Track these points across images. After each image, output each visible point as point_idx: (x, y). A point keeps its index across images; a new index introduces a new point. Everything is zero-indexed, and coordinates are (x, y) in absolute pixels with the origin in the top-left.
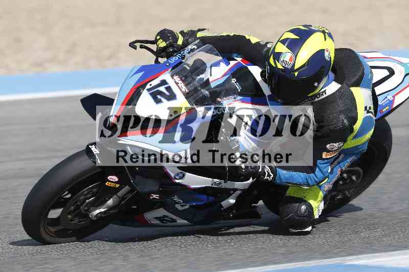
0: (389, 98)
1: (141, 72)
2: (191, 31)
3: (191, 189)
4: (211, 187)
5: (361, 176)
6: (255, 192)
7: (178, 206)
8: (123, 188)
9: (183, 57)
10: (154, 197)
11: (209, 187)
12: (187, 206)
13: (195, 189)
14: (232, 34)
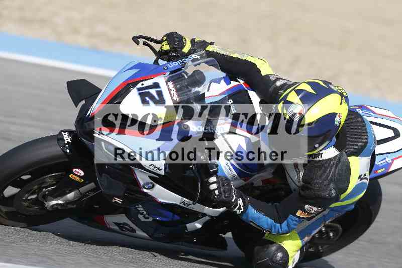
1: (136, 69)
3: (157, 202)
4: (179, 206)
5: (340, 234)
6: (226, 223)
7: (140, 217)
8: (87, 184)
9: (184, 65)
10: (117, 201)
11: (177, 205)
12: (150, 219)
13: (161, 204)
14: (244, 59)
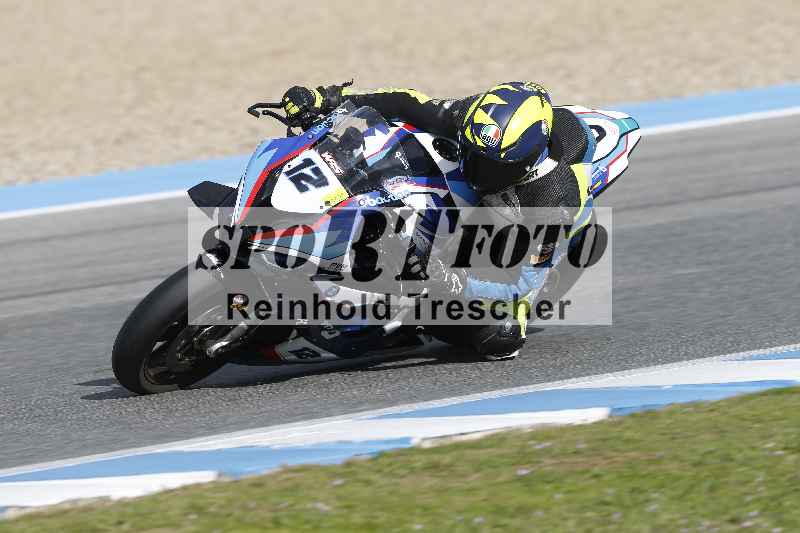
0: (601, 168)
1: (272, 149)
2: (334, 86)
7: (324, 334)
9: (331, 125)
12: (337, 334)
